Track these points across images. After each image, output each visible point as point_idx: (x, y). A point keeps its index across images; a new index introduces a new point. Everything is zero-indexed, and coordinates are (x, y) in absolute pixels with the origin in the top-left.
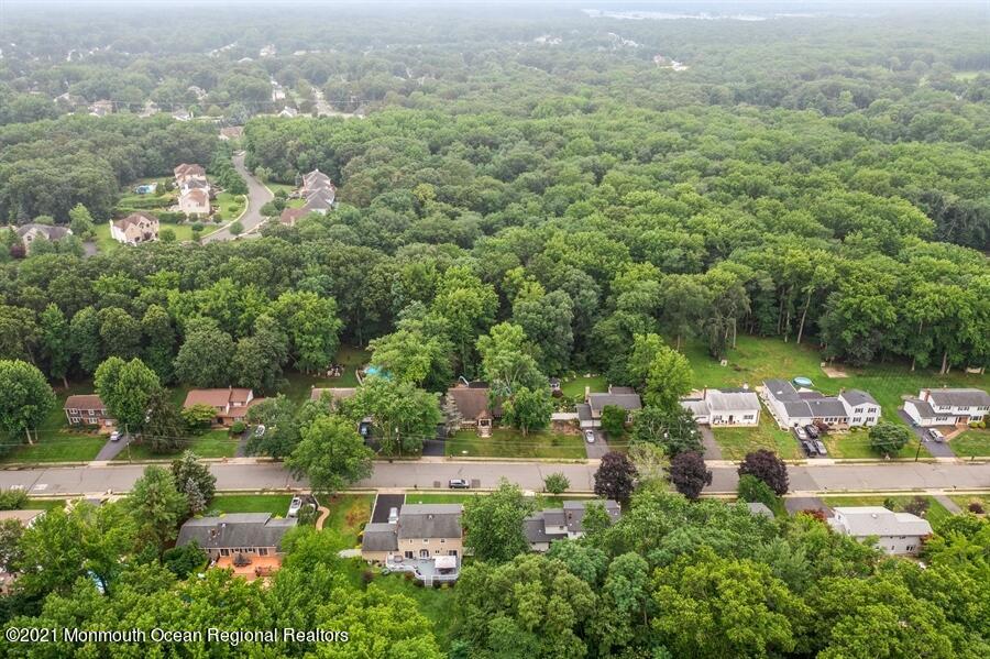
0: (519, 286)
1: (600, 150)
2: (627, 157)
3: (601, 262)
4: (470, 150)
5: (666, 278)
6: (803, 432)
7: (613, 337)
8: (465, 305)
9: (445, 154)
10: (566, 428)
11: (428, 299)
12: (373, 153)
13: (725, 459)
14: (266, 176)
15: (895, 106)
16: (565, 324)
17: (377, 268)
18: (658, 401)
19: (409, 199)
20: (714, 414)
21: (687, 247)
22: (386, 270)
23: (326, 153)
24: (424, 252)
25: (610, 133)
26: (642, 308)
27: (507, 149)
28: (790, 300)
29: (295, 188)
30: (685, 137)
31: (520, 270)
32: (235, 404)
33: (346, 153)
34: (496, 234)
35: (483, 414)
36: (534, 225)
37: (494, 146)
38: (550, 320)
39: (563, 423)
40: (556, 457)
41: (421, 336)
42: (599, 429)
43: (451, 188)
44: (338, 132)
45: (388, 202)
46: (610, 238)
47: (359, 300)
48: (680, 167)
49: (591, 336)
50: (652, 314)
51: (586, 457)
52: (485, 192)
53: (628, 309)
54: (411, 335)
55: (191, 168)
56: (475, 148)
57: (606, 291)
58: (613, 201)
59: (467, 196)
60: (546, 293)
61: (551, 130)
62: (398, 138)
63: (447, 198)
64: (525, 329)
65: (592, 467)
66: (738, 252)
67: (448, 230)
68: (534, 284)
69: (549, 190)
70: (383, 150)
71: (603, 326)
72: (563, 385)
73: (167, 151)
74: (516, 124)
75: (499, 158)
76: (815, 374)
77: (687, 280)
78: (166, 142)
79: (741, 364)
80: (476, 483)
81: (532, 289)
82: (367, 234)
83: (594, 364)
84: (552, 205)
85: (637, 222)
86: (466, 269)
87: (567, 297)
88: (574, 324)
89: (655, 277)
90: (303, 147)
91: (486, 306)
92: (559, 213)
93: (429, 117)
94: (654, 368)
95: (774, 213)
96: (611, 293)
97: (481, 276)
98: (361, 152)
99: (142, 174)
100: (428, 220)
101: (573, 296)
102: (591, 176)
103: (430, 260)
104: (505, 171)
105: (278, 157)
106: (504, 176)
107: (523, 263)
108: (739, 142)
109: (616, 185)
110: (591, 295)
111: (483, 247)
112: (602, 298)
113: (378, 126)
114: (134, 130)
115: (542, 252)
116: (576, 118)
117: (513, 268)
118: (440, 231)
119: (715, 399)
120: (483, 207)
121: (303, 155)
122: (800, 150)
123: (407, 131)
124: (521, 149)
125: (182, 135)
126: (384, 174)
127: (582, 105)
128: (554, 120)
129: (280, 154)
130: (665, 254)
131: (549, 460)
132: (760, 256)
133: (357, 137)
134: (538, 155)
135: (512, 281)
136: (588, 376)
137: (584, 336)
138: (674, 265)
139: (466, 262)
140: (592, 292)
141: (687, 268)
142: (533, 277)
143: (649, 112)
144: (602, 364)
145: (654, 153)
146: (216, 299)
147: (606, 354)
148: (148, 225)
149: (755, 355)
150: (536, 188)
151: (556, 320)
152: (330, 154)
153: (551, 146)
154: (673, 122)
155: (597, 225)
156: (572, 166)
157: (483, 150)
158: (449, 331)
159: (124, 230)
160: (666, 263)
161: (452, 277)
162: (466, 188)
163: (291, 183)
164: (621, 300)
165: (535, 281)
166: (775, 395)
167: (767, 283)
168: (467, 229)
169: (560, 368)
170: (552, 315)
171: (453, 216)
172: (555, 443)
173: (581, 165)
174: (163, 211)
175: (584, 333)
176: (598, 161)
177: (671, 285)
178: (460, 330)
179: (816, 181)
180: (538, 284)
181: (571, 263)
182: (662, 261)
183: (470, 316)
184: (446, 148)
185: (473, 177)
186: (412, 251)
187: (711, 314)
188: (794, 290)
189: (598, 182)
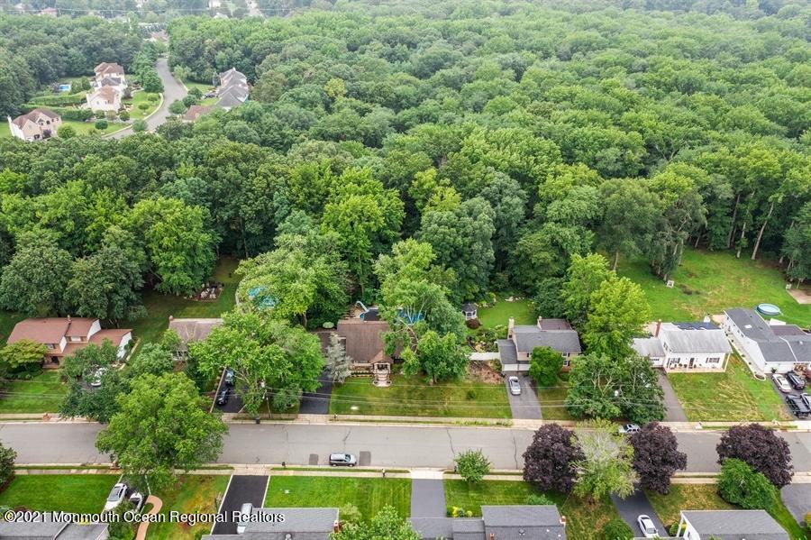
0: (429, 192)
1: (519, 48)
2: (546, 56)
3: (528, 163)
4: (388, 48)
5: (606, 183)
6: (785, 382)
7: (543, 255)
8: (363, 216)
9: (363, 53)
10: (484, 373)
11: (316, 209)
12: (288, 50)
13: (690, 420)
14: (184, 75)
15: (805, 11)
16: (484, 239)
17: (262, 169)
18: (604, 344)
19: (318, 95)
20: (670, 355)
21: (624, 146)
22: (273, 172)
23: (243, 52)
24: (320, 149)
25: (530, 32)
26: (578, 220)
27: (425, 48)
28: (748, 209)
29: (213, 87)
30: (606, 36)
31: (432, 172)
32: (73, 340)
33: (264, 52)
34: (408, 131)
35: (380, 356)
36: (450, 121)
37: (412, 45)
38: (466, 235)
39: (481, 365)
40: (471, 416)
41: (303, 256)
42: (526, 374)
43: (364, 84)
44: (256, 30)
45: (296, 99)
46: (536, 135)
47: (237, 207)
48: (604, 64)
49: (515, 253)
50: (589, 227)
51: (510, 416)
52: (400, 89)
53: (560, 221)
54: (291, 256)
55: (110, 66)
56: (393, 47)
57: (534, 197)
58: (535, 97)
59: (380, 91)
60: (463, 200)
61: (470, 29)
62: (316, 36)
63: (360, 95)
64: (435, 246)
65: (518, 430)
66: (684, 152)
67: (355, 127)
68: (449, 189)
69: (466, 86)
70: (299, 48)
71: (531, 241)
72: (480, 312)
73: (91, 51)
74: (434, 25)
75: (416, 56)
76: (781, 299)
77: (632, 186)
78: (88, 41)
79: (691, 284)
80: (365, 457)
81: (446, 196)
82: (267, 132)
83: (518, 284)
84: (469, 102)
85: (565, 118)
86: (367, 170)
87: (487, 205)
88: (495, 237)
89: (591, 181)
90: (222, 46)
91: (388, 216)
92: (478, 108)
93: (349, 17)
94: (598, 301)
95: (716, 110)
96: (539, 200)
97: (385, 179)
98: (278, 51)
99: (63, 74)
100: (335, 116)
101: (494, 205)
102: (510, 72)
103: (325, 159)
104: (422, 69)
105: (197, 56)
106: (421, 74)
107: (436, 165)
108: (660, 41)
109: (539, 80)
110: (516, 203)
111: (393, 145)
112: (529, 207)
113: (298, 26)
114: (59, 30)
115: (458, 151)
116: (494, 19)
117: (423, 170)
118: (347, 128)
119: (672, 337)
120: (396, 104)
121: (221, 54)
122: (724, 48)
123: (326, 30)
124: (439, 48)
125: (104, 35)
126: (297, 71)
127: (498, 9)
128: (474, 22)
129: (198, 53)
130: (599, 154)
131: (463, 420)
132: (714, 156)
133: (274, 36)
134: (456, 53)
135: (422, 185)
136: (511, 299)
137: (506, 252)
138: (610, 168)
139: (368, 163)
140: (517, 200)
141: (624, 170)
142: (447, 181)
143: (566, 14)
144: (527, 287)
145: (573, 51)
146: (57, 207)
147: (532, 275)
148: (48, 122)
149: (705, 273)
150: (454, 84)
151: (474, 235)
152: (247, 53)
153: (469, 45)
154: (590, 23)
155: (520, 121)
156: (491, 62)
157: (401, 48)
158: (341, 249)
159: (21, 128)
160: (601, 165)
161: (348, 180)
162: (380, 83)
163: (209, 82)
164: (552, 209)
165: (450, 186)
166: (743, 329)
167: (725, 191)
168: (376, 126)
169: (477, 290)
170: (469, 229)
171: (363, 113)
172: (470, 396)
173: (500, 62)
174: (73, 109)
175: (506, 248)
176: (518, 58)
177: (613, 192)
178: (355, 247)
179: (753, 77)
180: (452, 190)
181: (493, 164)
182: (596, 162)
183: (368, 229)
184: (363, 47)
185: (389, 74)
186: (306, 149)
187: (659, 227)
188: (754, 197)
189: (518, 79)
